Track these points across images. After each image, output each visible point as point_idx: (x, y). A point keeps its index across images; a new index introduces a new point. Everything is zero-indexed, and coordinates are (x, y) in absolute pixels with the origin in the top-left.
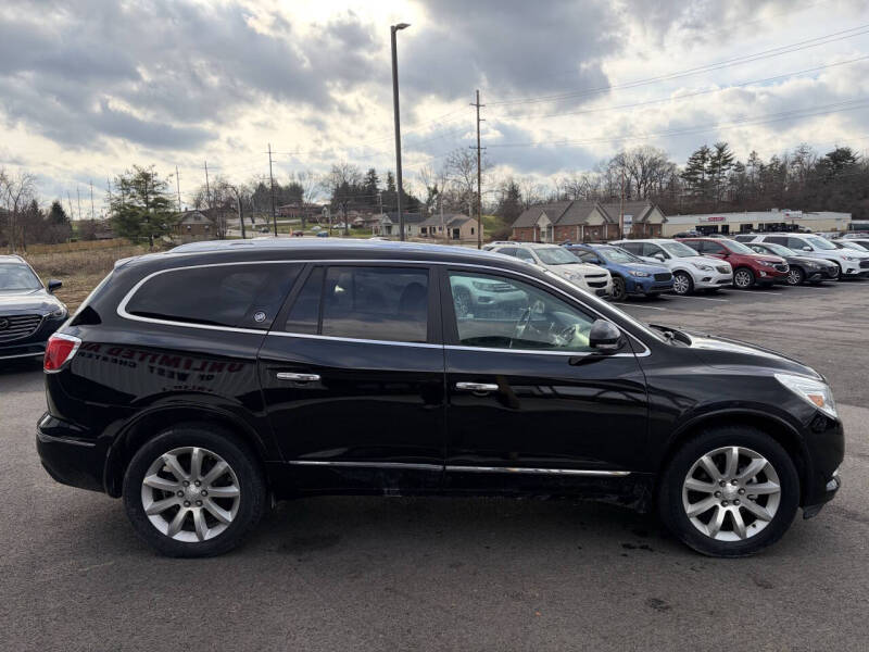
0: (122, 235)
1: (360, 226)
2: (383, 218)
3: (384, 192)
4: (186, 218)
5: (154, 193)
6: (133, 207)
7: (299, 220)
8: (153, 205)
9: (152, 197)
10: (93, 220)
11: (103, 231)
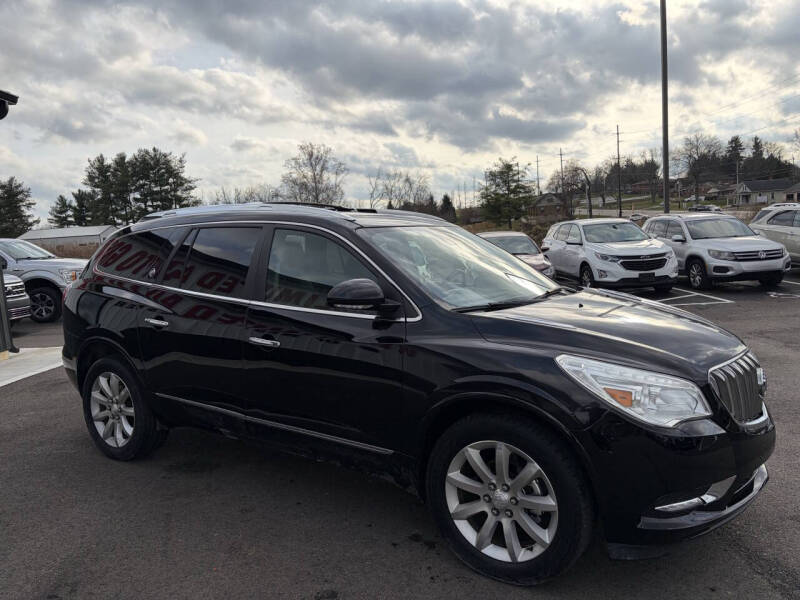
0: (487, 218)
1: (715, 197)
2: (741, 188)
3: (749, 159)
4: (539, 201)
5: (515, 181)
6: (497, 194)
7: (650, 196)
8: (514, 191)
9: (515, 184)
10: (471, 208)
11: (476, 216)
